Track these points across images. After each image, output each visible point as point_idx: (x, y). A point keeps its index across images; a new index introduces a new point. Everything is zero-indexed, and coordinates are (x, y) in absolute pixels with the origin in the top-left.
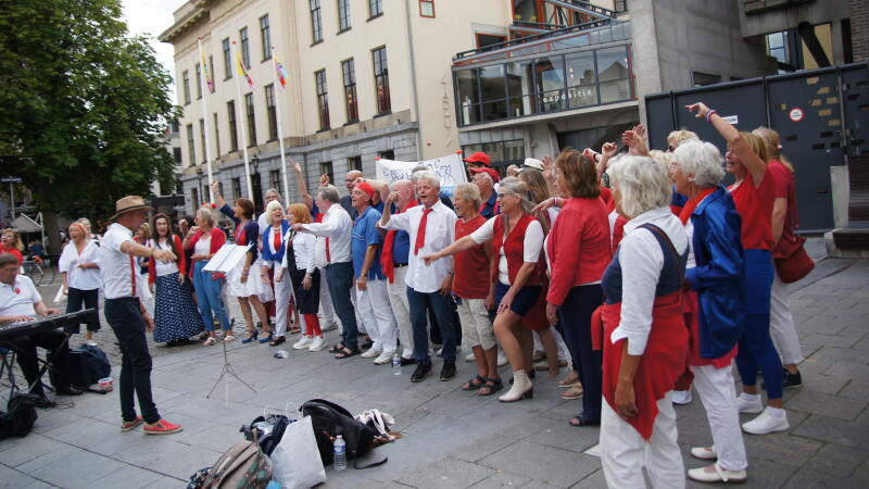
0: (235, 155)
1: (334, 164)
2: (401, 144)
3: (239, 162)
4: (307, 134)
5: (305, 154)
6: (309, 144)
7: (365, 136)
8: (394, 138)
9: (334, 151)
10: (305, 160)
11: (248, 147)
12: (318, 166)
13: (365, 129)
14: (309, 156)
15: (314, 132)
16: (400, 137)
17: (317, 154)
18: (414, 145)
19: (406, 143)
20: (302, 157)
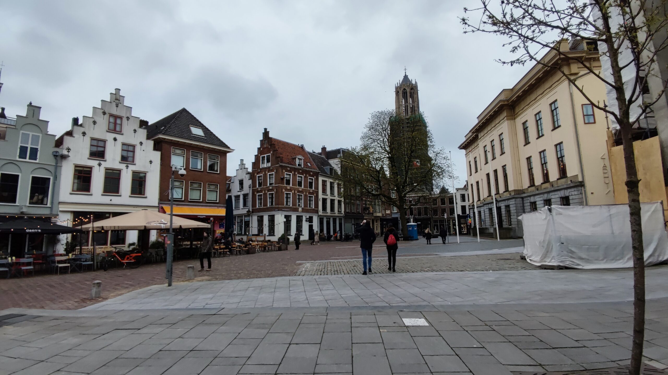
0: (490, 198)
1: (537, 203)
2: (573, 193)
3: (492, 201)
4: (523, 188)
5: (523, 198)
6: (524, 193)
7: (553, 189)
8: (569, 190)
9: (536, 197)
10: (523, 201)
11: (495, 195)
12: (529, 204)
13: (553, 185)
14: (524, 199)
15: (527, 187)
16: (573, 190)
17: (529, 198)
18: (581, 194)
19: (576, 193)
20: (521, 199)
